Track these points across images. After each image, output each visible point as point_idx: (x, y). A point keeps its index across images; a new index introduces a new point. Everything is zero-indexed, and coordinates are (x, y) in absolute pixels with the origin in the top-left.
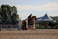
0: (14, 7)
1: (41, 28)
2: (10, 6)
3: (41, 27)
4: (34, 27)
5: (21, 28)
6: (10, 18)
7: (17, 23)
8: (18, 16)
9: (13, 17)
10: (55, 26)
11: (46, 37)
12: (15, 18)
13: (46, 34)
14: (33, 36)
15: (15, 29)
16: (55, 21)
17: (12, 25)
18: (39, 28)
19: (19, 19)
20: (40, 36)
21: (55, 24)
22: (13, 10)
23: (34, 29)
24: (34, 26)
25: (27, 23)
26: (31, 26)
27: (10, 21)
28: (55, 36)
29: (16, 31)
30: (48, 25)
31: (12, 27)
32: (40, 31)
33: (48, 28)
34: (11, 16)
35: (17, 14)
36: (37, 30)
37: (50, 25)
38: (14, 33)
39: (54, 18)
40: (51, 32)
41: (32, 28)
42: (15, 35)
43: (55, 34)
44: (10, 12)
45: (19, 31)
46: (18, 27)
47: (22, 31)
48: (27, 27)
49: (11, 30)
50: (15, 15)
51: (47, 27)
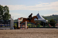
0: (6, 6)
1: (33, 28)
2: (2, 6)
3: (33, 26)
4: (26, 27)
5: (13, 28)
6: (2, 17)
7: (9, 22)
8: (10, 16)
9: (5, 16)
10: (47, 26)
11: (38, 35)
12: (8, 17)
13: (38, 33)
14: (25, 35)
15: (7, 28)
16: (47, 20)
17: (4, 25)
18: (31, 28)
19: (11, 18)
20: (32, 35)
21: (47, 23)
22: (5, 10)
23: (26, 28)
24: (26, 25)
25: (19, 23)
26: (23, 26)
27: (2, 21)
28: (47, 35)
29: (8, 30)
30: (40, 25)
31: (4, 26)
32: (32, 30)
33: (40, 28)
34: (3, 16)
35: (9, 14)
36: (29, 29)
37: (42, 25)
38: (6, 32)
39: (46, 18)
40: (42, 31)
41: (24, 27)
42: (7, 34)
43: (47, 33)
44: (2, 12)
45: (11, 30)
46: (10, 26)
47: (14, 31)
48: (19, 26)
49: (3, 30)
50: (7, 15)
51: (39, 26)
